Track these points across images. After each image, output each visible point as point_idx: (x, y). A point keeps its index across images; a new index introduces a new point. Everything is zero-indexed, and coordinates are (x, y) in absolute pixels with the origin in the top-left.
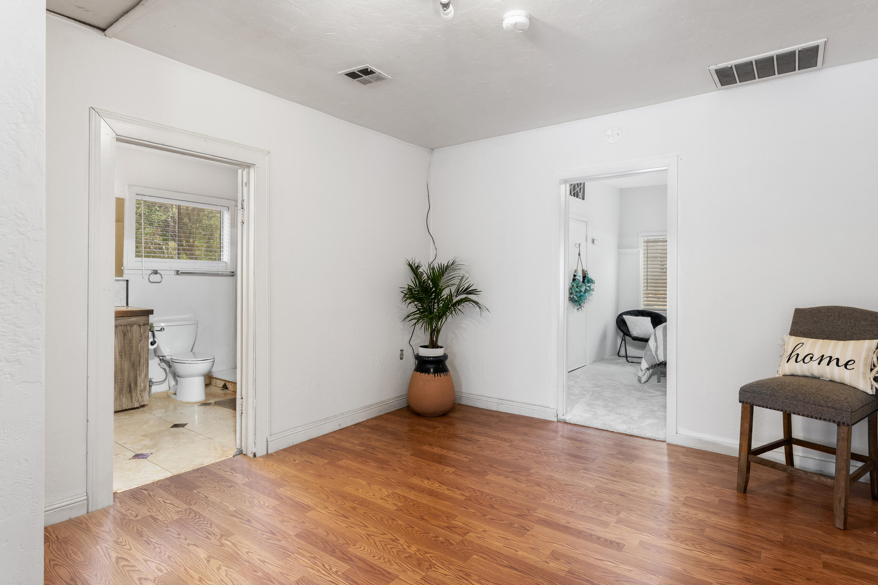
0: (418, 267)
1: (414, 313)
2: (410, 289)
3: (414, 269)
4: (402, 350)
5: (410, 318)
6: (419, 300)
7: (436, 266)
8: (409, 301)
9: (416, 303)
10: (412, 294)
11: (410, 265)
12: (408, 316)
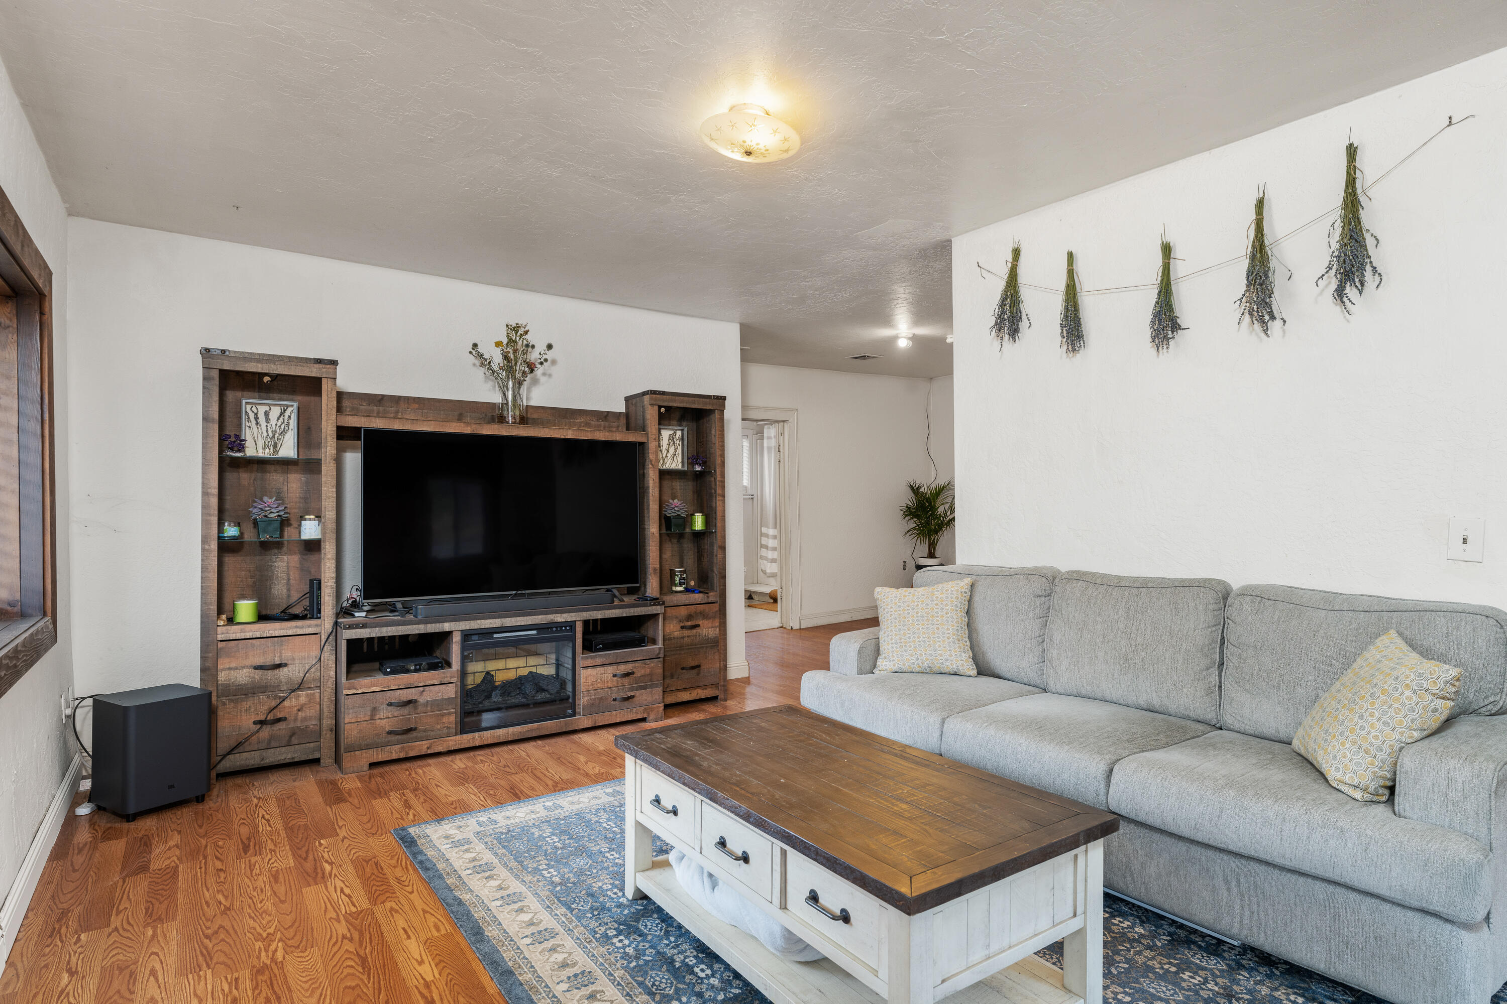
0: (919, 487)
1: (914, 529)
2: (908, 508)
3: (915, 490)
4: (905, 562)
5: (910, 533)
6: (917, 517)
7: (933, 486)
8: (908, 518)
9: (915, 519)
10: (910, 511)
11: (912, 487)
12: (909, 531)
